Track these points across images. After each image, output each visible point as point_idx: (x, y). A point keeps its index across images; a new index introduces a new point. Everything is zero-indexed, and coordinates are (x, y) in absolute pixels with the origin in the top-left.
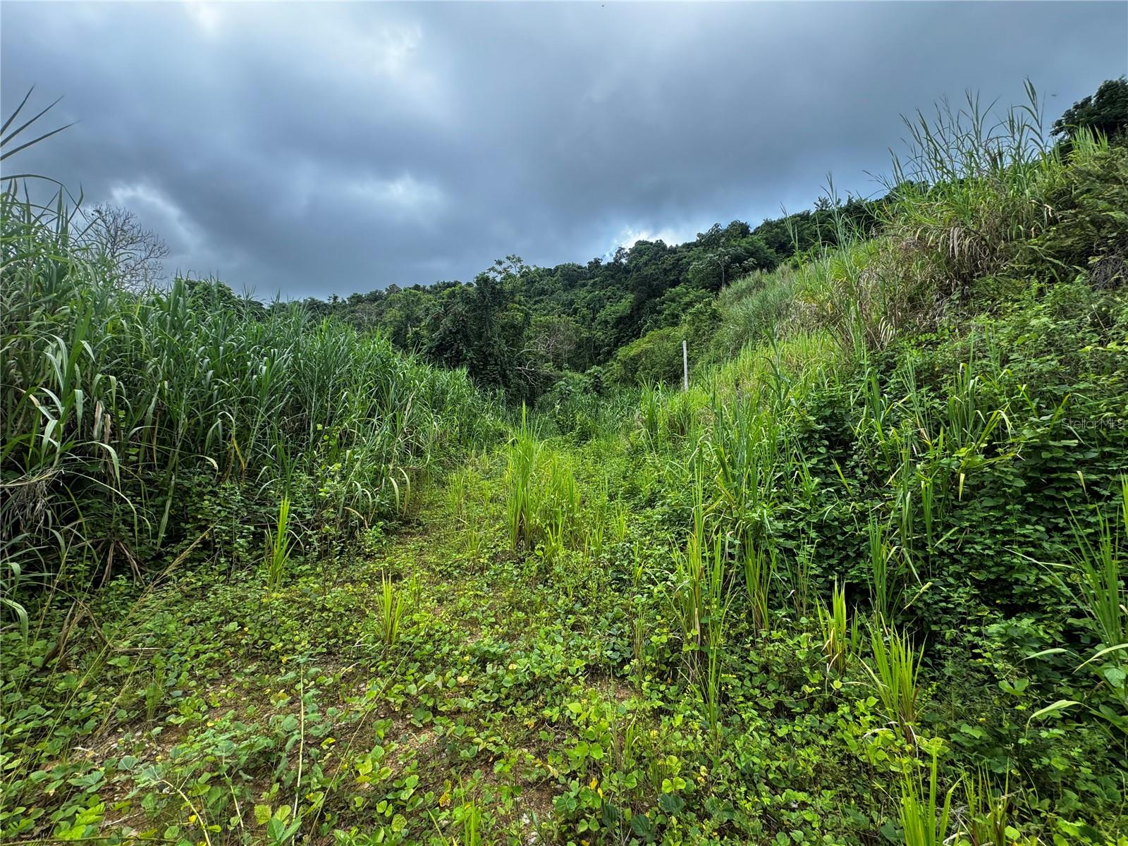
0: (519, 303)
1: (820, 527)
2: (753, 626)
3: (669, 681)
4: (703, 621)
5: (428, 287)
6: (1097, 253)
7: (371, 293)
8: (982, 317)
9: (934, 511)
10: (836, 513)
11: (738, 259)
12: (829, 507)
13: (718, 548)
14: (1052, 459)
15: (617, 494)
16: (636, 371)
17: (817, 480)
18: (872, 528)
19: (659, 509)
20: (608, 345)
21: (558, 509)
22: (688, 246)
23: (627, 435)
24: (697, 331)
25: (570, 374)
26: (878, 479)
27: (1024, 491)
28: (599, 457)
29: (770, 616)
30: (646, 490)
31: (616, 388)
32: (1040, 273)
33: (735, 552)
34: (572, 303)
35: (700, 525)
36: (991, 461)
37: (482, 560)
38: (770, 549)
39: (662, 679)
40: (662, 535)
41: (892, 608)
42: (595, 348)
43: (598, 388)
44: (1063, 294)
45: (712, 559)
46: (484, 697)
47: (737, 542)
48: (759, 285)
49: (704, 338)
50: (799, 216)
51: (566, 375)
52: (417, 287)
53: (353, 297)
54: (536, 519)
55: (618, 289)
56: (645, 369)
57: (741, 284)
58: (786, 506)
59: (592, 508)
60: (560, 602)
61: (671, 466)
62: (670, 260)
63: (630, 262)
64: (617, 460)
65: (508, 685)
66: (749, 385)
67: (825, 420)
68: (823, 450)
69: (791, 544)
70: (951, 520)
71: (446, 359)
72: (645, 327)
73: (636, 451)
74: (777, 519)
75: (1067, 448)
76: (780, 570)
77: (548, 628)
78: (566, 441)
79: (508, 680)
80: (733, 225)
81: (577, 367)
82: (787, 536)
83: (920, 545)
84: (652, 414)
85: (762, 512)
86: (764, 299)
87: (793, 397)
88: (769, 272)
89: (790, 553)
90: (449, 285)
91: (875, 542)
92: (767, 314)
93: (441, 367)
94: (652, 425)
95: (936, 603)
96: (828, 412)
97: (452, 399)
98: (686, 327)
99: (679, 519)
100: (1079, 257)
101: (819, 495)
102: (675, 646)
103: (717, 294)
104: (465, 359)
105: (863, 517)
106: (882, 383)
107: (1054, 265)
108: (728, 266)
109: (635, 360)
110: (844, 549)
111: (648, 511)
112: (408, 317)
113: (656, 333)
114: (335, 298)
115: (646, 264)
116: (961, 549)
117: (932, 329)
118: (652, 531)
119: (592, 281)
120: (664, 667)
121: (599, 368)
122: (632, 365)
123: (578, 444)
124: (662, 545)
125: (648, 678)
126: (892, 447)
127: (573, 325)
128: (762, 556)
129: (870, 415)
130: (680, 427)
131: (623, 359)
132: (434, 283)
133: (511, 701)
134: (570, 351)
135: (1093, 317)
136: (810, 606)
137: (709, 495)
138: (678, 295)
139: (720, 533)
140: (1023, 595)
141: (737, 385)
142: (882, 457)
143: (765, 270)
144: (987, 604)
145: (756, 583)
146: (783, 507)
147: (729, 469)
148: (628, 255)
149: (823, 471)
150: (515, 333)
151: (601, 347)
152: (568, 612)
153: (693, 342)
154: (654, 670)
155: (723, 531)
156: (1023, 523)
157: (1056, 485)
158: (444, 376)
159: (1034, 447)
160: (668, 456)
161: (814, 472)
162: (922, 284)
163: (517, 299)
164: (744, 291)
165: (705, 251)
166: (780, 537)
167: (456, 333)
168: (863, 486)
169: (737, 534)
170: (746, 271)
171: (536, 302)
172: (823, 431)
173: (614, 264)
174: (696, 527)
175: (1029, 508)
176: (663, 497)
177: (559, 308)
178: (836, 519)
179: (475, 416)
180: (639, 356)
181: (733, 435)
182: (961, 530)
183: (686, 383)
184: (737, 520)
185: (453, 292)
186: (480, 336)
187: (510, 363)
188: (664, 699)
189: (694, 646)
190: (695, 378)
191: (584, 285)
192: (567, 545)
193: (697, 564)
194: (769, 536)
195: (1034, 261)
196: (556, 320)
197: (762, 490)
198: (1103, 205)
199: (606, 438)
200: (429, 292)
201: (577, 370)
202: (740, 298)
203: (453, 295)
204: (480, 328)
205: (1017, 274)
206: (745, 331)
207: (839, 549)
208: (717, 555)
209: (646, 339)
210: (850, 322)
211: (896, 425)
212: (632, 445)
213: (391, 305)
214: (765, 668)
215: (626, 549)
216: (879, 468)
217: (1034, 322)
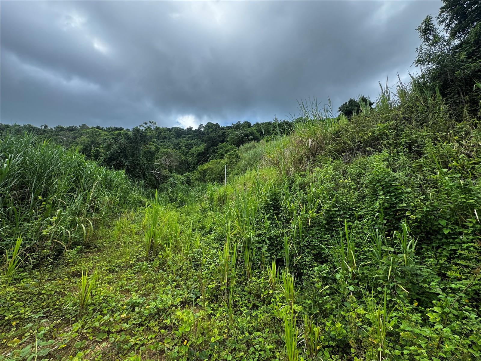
0: (154, 142)
1: (270, 239)
2: (247, 277)
3: (215, 302)
4: (229, 277)
5: (105, 128)
6: (344, 152)
7: (70, 127)
8: (318, 168)
9: (303, 231)
10: (275, 234)
11: (247, 135)
12: (273, 231)
13: (235, 249)
14: (332, 214)
15: (195, 229)
16: (206, 176)
17: (269, 222)
18: (286, 239)
19: (214, 235)
20: (194, 164)
21: (170, 236)
22: (228, 127)
23: (201, 204)
24: (231, 161)
25: (176, 175)
26: (288, 221)
27: (326, 224)
28: (188, 213)
29: (252, 273)
30: (208, 227)
31: (197, 183)
32: (332, 156)
33: (241, 250)
34: (178, 144)
35: (228, 240)
36: (318, 215)
37: (131, 262)
38: (253, 248)
39: (212, 303)
40: (214, 245)
41: (290, 266)
42: (188, 165)
43: (188, 182)
44: (336, 163)
45: (233, 253)
46: (134, 322)
47: (242, 246)
48: (254, 146)
49: (233, 165)
50: (268, 123)
51: (174, 176)
52: (98, 128)
53: (58, 127)
54: (159, 241)
55: (199, 141)
56: (209, 175)
57: (247, 145)
58: (259, 232)
59: (185, 235)
60: (169, 277)
61: (219, 217)
62: (221, 132)
63: (205, 130)
64: (196, 214)
65: (146, 315)
66: (249, 185)
67: (272, 200)
68: (271, 211)
69: (260, 246)
70: (307, 234)
71: (114, 164)
72: (210, 158)
73: (204, 211)
74: (256, 236)
75: (336, 211)
76: (256, 255)
77: (164, 288)
78: (173, 206)
79: (146, 313)
80: (245, 122)
81: (179, 172)
82: (259, 243)
83: (298, 243)
84: (212, 195)
85: (251, 234)
86: (255, 152)
87: (263, 191)
88: (257, 142)
89: (259, 249)
90: (117, 129)
91: (286, 243)
92: (256, 158)
93: (111, 169)
94: (211, 200)
95: (303, 262)
96: (273, 197)
97: (116, 184)
98: (226, 160)
99: (221, 238)
100: (340, 152)
101: (270, 227)
102: (217, 288)
103: (239, 148)
104: (124, 165)
105: (283, 235)
106: (290, 187)
107: (335, 154)
108: (243, 138)
109: (205, 171)
110: (277, 246)
111: (209, 236)
112: (92, 142)
113: (214, 161)
114: (46, 127)
115: (211, 132)
116: (310, 243)
117: (305, 170)
118: (210, 244)
119: (188, 136)
120: (213, 298)
121: (189, 174)
122: (204, 174)
123: (179, 207)
124: (214, 249)
125: (207, 302)
126: (292, 210)
127: (178, 154)
128: (250, 251)
129: (286, 199)
130: (222, 201)
131: (200, 171)
132: (108, 127)
133: (147, 321)
134: (176, 165)
135: (343, 171)
136: (266, 268)
137: (232, 228)
138: (224, 146)
139: (236, 243)
140: (325, 257)
141: (245, 185)
142: (289, 213)
143: (256, 141)
144: (316, 261)
145: (248, 261)
146: (258, 232)
147: (240, 218)
148: (204, 127)
149: (271, 218)
150: (151, 156)
151: (191, 164)
152: (173, 281)
153: (229, 166)
154: (209, 299)
155: (237, 242)
156: (325, 234)
157: (333, 222)
158: (113, 173)
159: (328, 211)
160: (217, 213)
161: (269, 219)
162: (302, 155)
163: (153, 140)
164: (248, 148)
165: (235, 131)
166: (257, 243)
167: (120, 153)
168: (283, 223)
169: (242, 243)
170: (249, 140)
171: (161, 142)
172: (272, 204)
173: (198, 130)
174: (227, 241)
175: (327, 230)
176: (215, 230)
177: (173, 146)
178: (275, 236)
179: (128, 193)
180: (207, 170)
181: (242, 205)
182: (310, 237)
183: (225, 182)
184: (242, 237)
185: (120, 133)
186: (133, 155)
187: (148, 169)
188: (213, 310)
189: (225, 287)
190: (229, 181)
191: (184, 137)
192: (174, 252)
193: (227, 255)
194: (253, 243)
195: (330, 152)
196: (170, 150)
197: (251, 226)
198: (346, 138)
199: (191, 204)
200: (106, 131)
201: (179, 174)
202: (247, 151)
203: (119, 135)
204: (133, 152)
205: (326, 155)
206: (248, 164)
207: (276, 246)
208: (235, 251)
209: (210, 163)
210: (281, 165)
211: (293, 202)
212: (203, 208)
213: (82, 134)
214: (250, 293)
215: (199, 252)
216: (288, 217)
217: (329, 171)
